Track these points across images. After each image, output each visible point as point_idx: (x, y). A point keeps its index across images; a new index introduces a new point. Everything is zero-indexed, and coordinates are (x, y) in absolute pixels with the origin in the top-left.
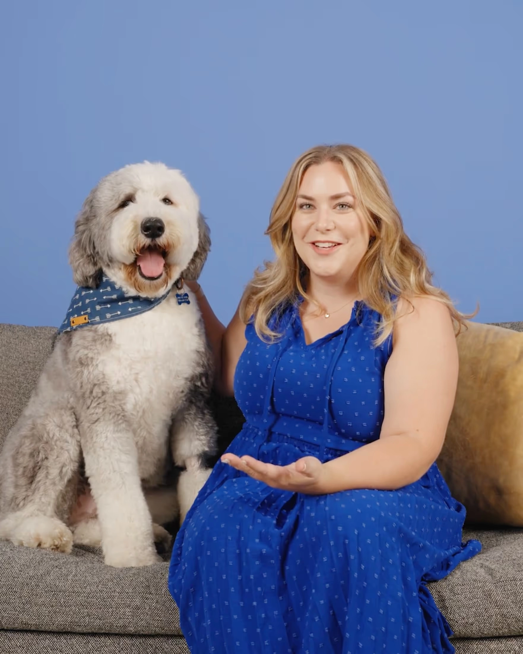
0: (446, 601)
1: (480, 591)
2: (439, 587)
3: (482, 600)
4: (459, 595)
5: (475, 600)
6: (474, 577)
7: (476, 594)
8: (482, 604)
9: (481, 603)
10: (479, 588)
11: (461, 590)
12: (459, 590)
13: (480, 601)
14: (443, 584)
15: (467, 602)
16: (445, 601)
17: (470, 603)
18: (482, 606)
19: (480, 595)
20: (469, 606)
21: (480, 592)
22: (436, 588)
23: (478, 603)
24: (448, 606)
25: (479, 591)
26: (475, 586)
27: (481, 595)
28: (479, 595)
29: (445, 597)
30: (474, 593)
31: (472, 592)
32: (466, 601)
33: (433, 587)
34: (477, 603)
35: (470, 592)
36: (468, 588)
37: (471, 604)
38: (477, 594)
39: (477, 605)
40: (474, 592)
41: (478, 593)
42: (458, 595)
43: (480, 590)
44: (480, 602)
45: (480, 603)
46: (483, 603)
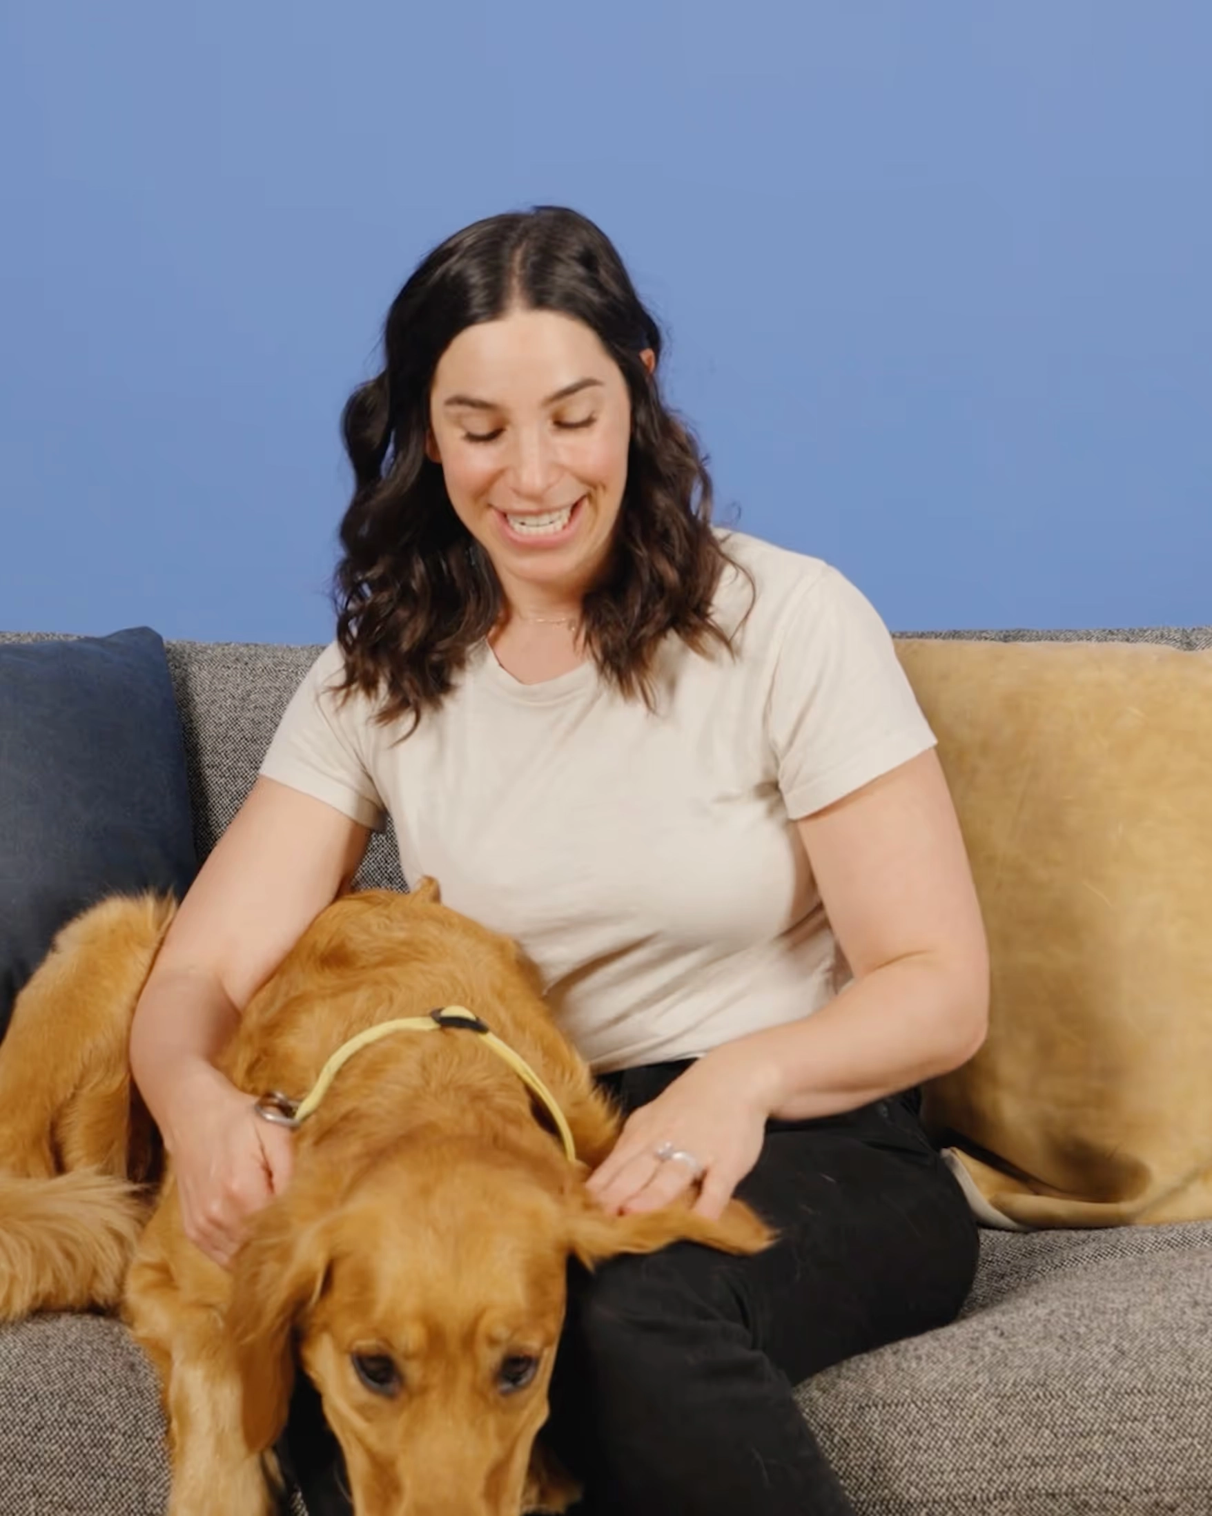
0: (1096, 1437)
1: (1201, 1414)
2: (1074, 1393)
3: (1206, 1443)
4: (1136, 1423)
5: (1184, 1440)
6: (1182, 1373)
7: (1187, 1423)
8: (1205, 1455)
9: (1203, 1451)
10: (1199, 1407)
11: (1142, 1406)
12: (1135, 1406)
13: (1199, 1443)
14: (1087, 1384)
15: (1159, 1445)
16: (1092, 1438)
17: (1169, 1448)
18: (1205, 1459)
19: (1200, 1427)
20: (1164, 1455)
21: (1199, 1418)
22: (1063, 1396)
23: (1193, 1451)
24: (1100, 1452)
25: (1198, 1414)
26: (1187, 1399)
27: (1204, 1426)
28: (1197, 1428)
29: (1093, 1425)
30: (1182, 1419)
31: (1175, 1416)
32: (1158, 1441)
33: (1054, 1393)
34: (1190, 1451)
35: (1171, 1415)
36: (1164, 1404)
37: (1171, 1452)
38: (1190, 1423)
39: (1191, 1455)
40: (1181, 1415)
41: (1196, 1419)
42: (1133, 1422)
43: (1200, 1410)
44: (1199, 1447)
45: (1199, 1451)
46: (1207, 1450)
